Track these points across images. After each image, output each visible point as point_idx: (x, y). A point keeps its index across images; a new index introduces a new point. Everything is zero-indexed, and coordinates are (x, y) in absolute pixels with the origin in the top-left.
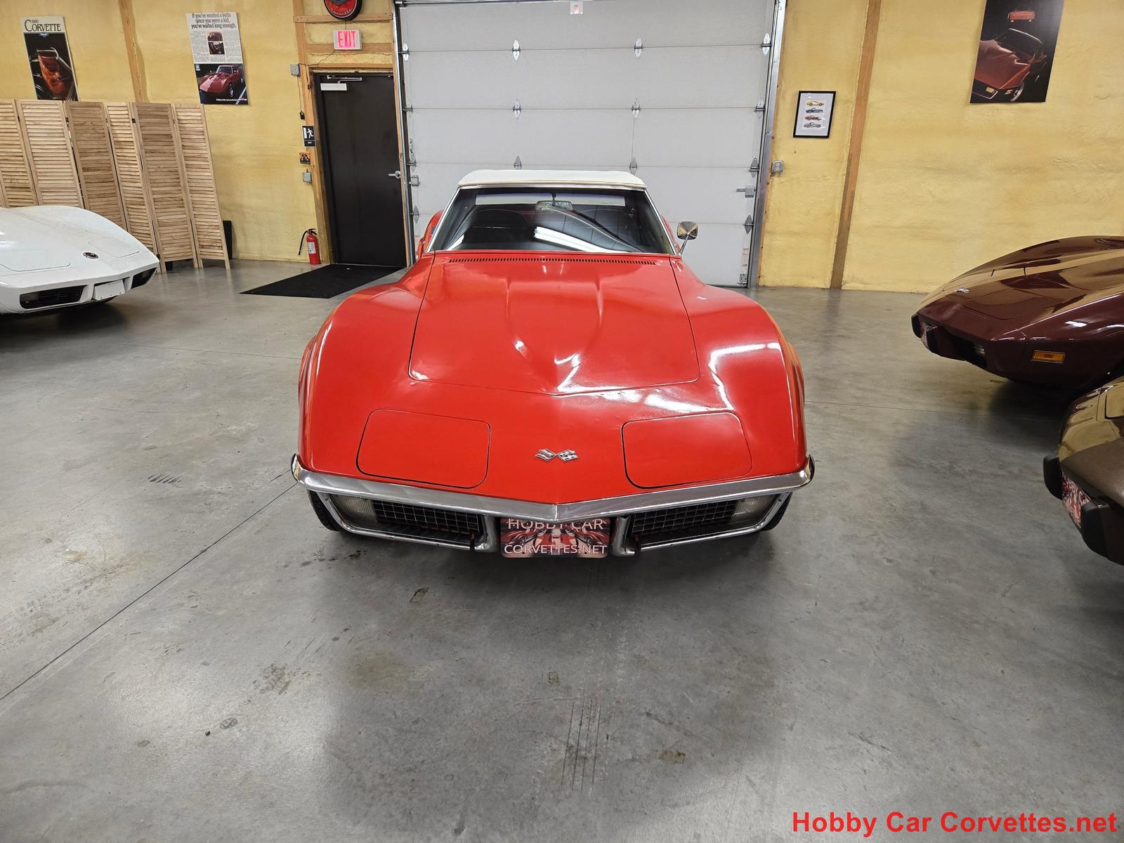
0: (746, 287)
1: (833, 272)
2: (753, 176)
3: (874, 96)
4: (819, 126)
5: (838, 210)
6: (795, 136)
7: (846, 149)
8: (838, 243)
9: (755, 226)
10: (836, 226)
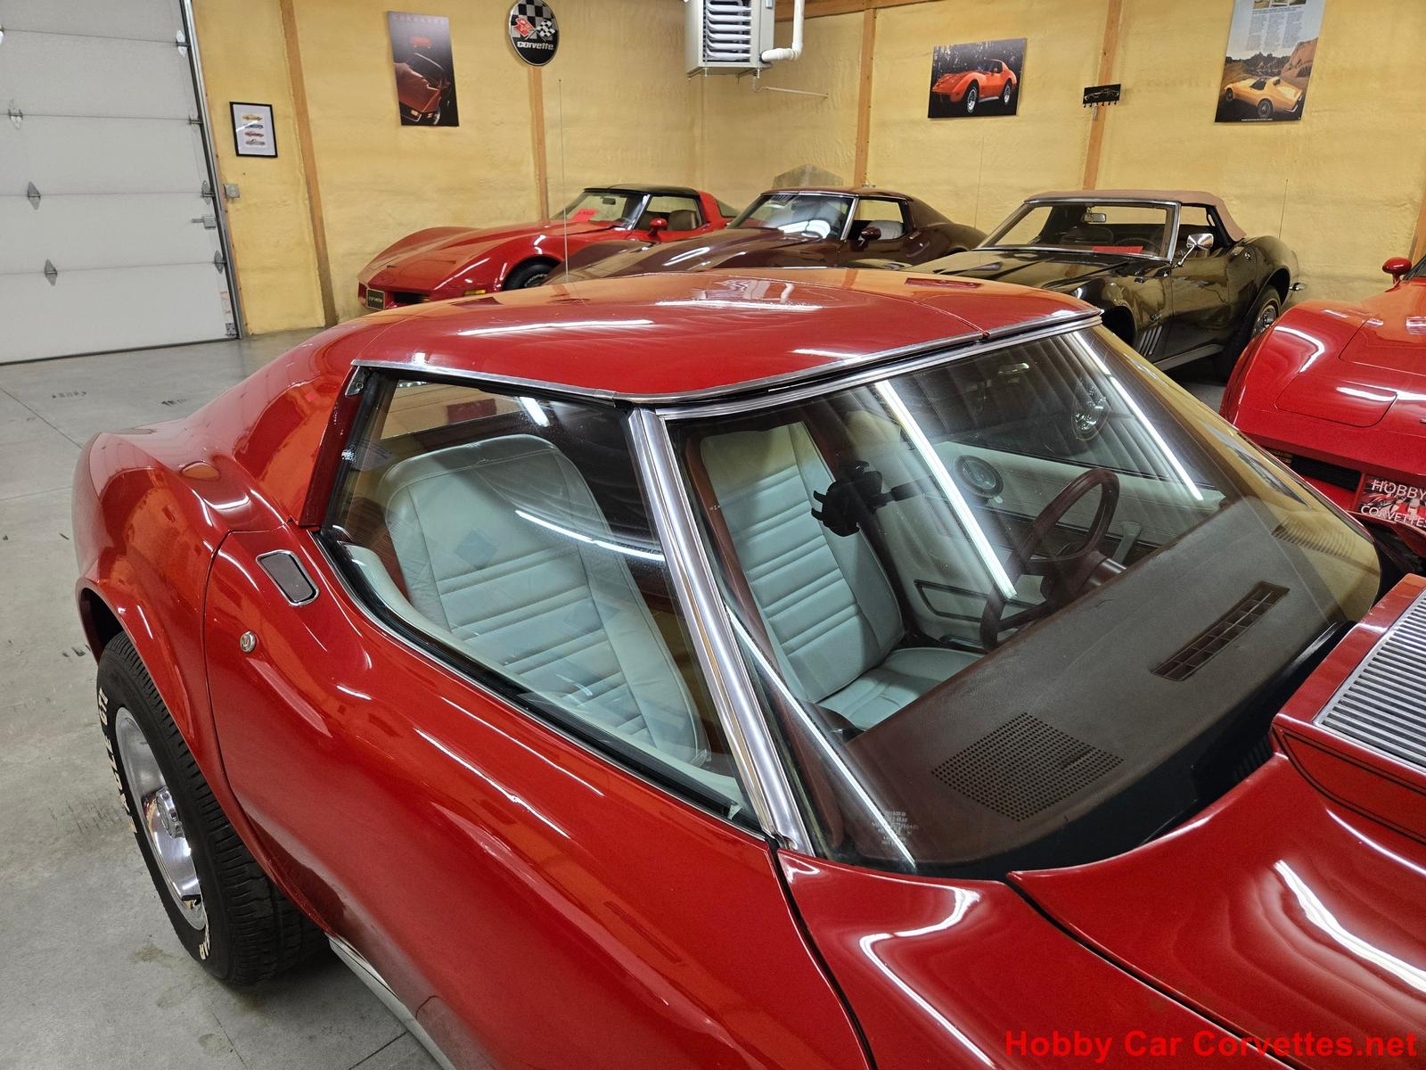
0: (238, 338)
1: (324, 307)
2: (208, 203)
3: (313, 112)
4: (263, 143)
5: (309, 238)
6: (238, 155)
7: (300, 171)
8: (320, 275)
9: (225, 262)
10: (312, 257)
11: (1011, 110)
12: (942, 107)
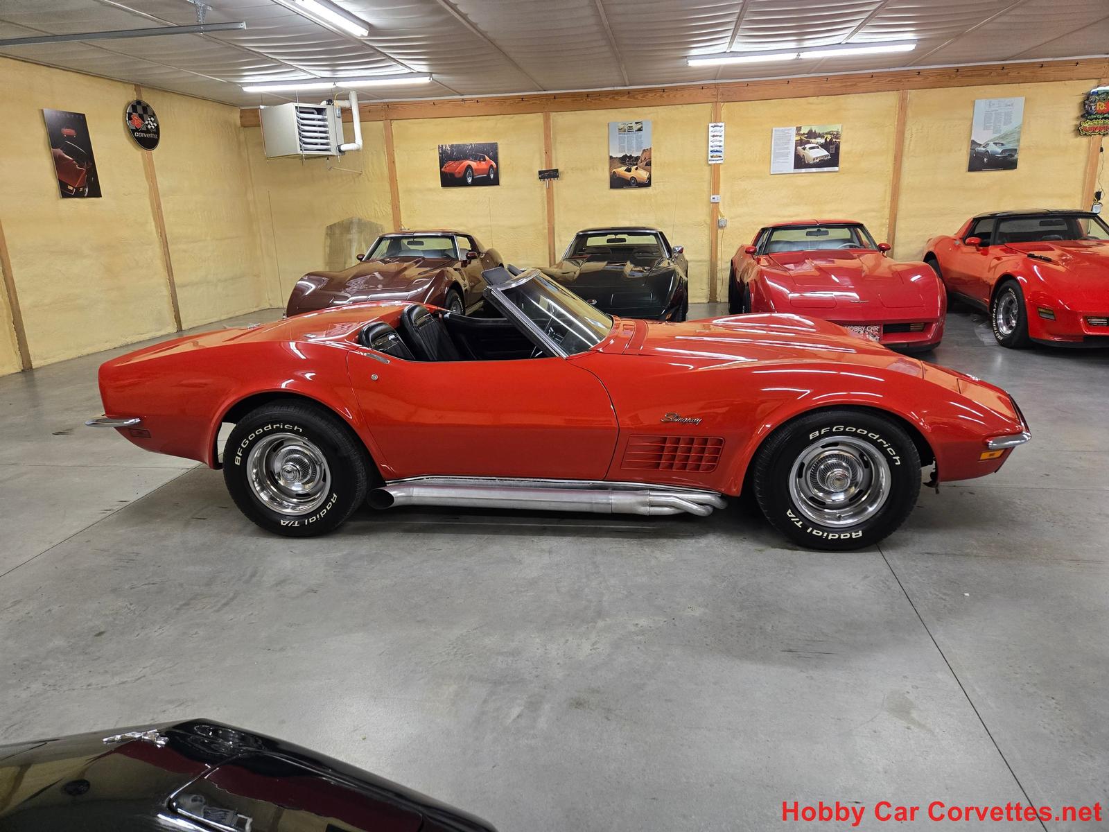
1: (21, 355)
11: (496, 182)
12: (449, 180)
